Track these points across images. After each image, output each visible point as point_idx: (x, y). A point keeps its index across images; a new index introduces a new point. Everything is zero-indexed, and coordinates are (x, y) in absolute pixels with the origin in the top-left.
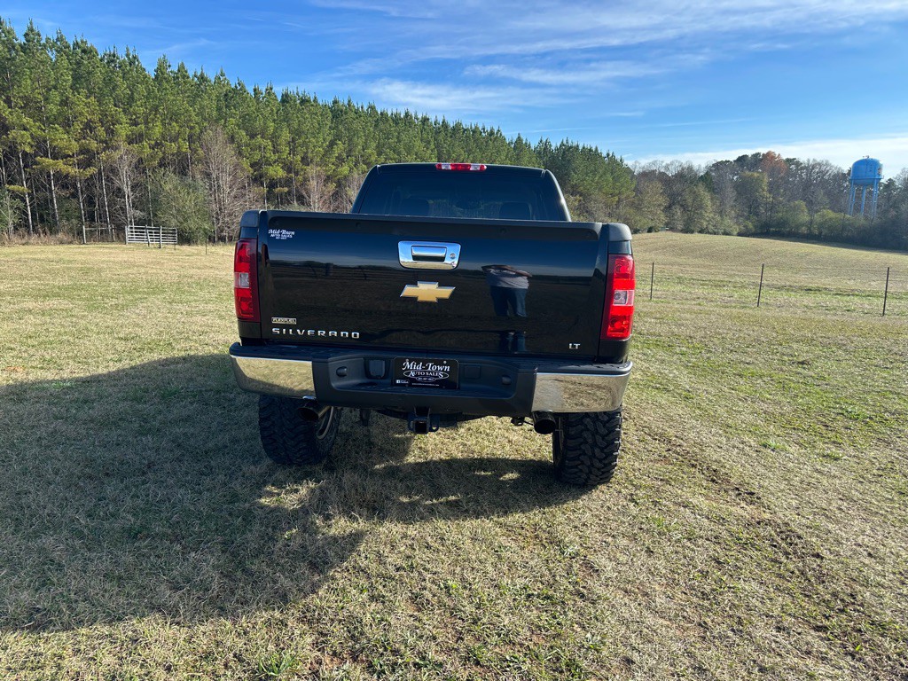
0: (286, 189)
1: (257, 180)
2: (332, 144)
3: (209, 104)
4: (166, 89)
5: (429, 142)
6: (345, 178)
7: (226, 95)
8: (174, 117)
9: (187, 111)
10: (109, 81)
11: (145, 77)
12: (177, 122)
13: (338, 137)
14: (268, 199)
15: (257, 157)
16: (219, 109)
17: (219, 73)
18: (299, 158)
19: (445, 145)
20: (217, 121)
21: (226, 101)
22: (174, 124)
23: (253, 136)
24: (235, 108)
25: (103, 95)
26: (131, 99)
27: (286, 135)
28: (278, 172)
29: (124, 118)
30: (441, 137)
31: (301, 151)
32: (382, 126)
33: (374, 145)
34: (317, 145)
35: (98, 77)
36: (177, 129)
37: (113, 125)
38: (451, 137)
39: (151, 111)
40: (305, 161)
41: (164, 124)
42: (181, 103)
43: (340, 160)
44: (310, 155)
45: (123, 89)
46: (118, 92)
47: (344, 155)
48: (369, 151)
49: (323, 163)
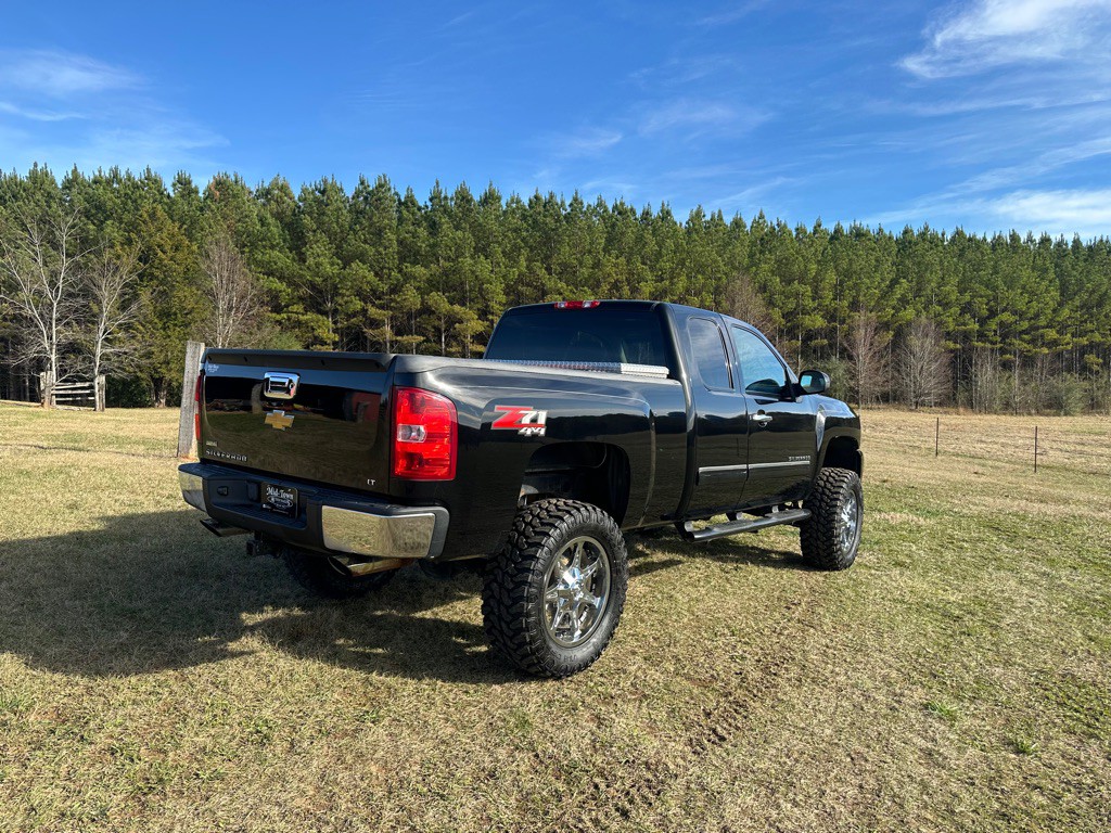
0: (825, 342)
1: (791, 333)
2: (894, 282)
3: (741, 252)
4: (695, 240)
5: (1046, 270)
6: (909, 324)
7: (762, 239)
8: (700, 269)
9: (715, 261)
10: (640, 239)
11: (675, 230)
12: (704, 274)
13: (902, 273)
14: (802, 353)
15: (791, 305)
16: (751, 256)
17: (758, 215)
18: (846, 303)
19: (1075, 273)
20: (747, 269)
21: (762, 245)
22: (700, 276)
23: (789, 282)
24: (770, 252)
25: (631, 254)
26: (659, 255)
27: (831, 277)
28: (818, 322)
29: (649, 276)
30: (1067, 263)
31: (849, 296)
32: (969, 255)
33: (954, 280)
34: (872, 288)
35: (630, 237)
36: (703, 281)
37: (639, 283)
38: (1086, 260)
39: (677, 265)
40: (854, 306)
41: (689, 278)
42: (709, 253)
43: (904, 301)
44: (861, 298)
45: (652, 246)
46: (647, 249)
47: (910, 296)
48: (948, 288)
49: (879, 307)
